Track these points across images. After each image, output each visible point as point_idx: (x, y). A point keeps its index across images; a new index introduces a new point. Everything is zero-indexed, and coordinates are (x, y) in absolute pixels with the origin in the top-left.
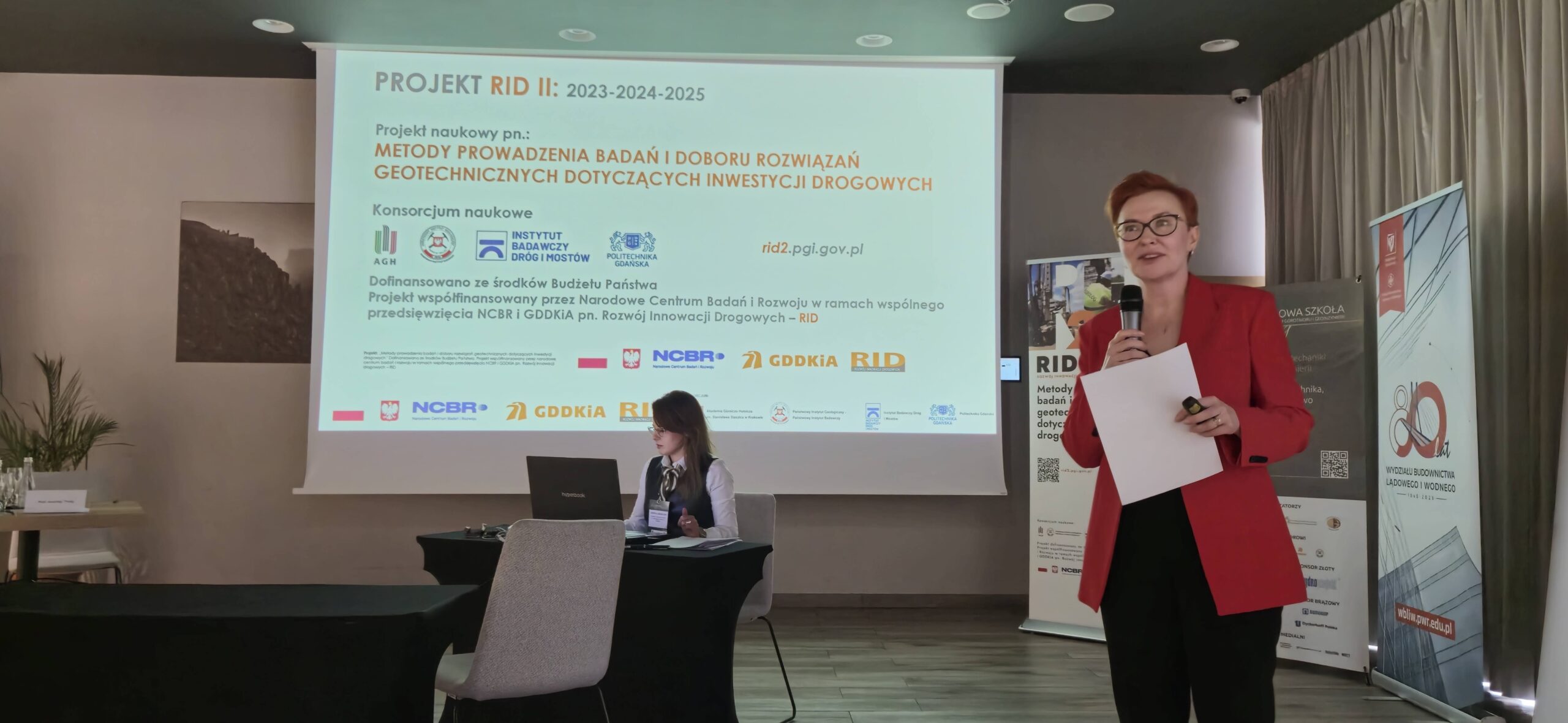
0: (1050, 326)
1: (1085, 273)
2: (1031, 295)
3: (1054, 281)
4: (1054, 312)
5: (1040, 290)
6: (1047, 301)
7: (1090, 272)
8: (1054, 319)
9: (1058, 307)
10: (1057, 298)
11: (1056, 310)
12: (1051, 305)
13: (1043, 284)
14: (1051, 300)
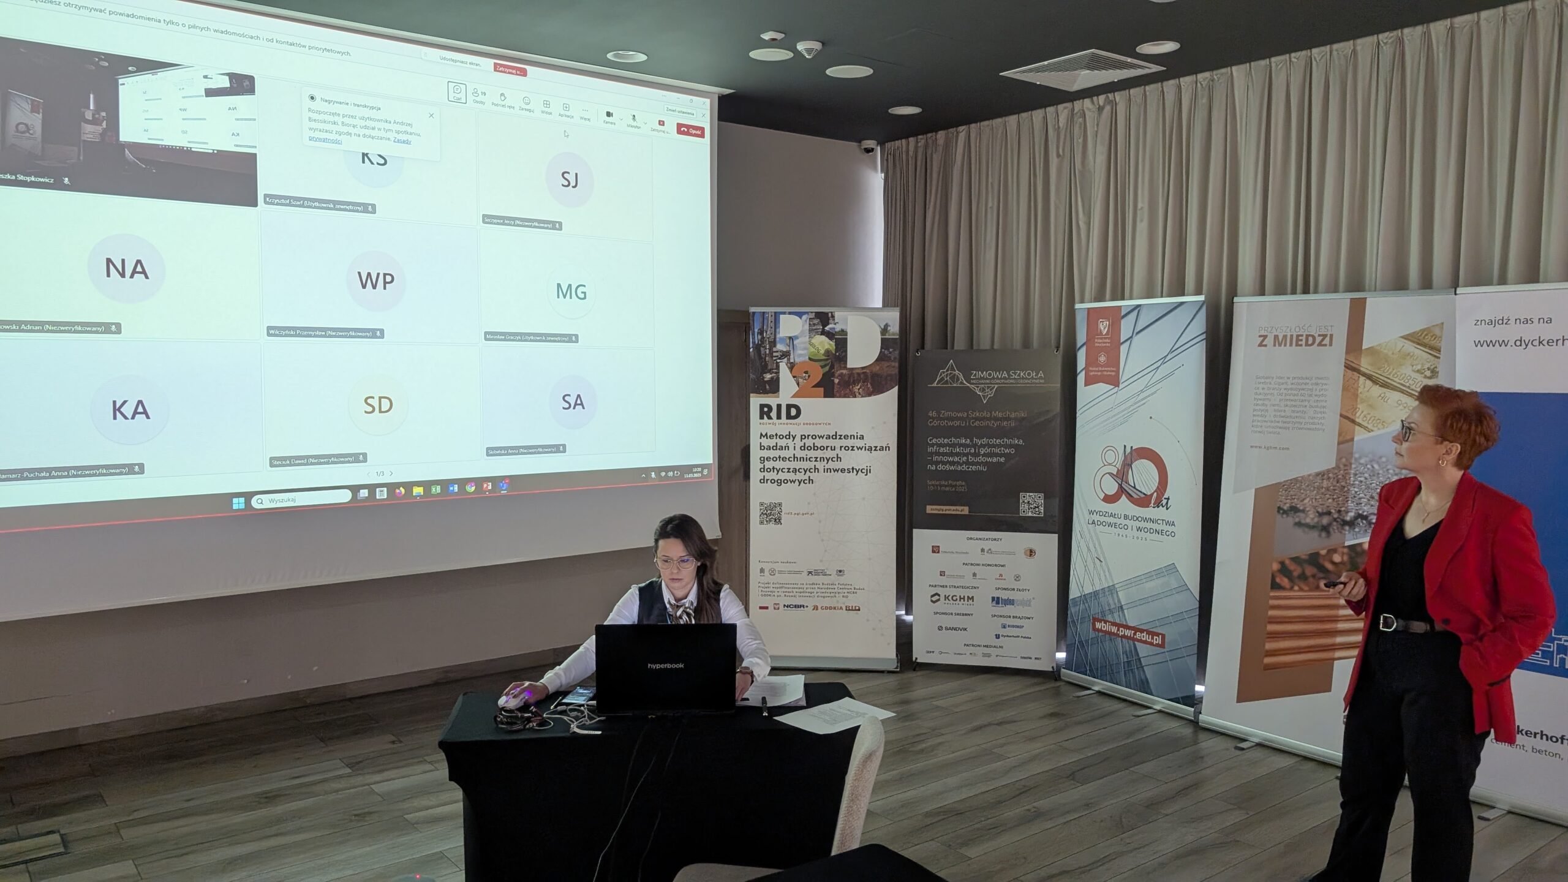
0: (773, 375)
1: (810, 324)
2: (754, 343)
3: (778, 330)
4: (778, 361)
5: (763, 338)
6: (770, 349)
7: (814, 325)
8: (778, 367)
9: (782, 356)
10: (780, 347)
11: (780, 359)
12: (775, 354)
13: (766, 332)
14: (774, 349)
